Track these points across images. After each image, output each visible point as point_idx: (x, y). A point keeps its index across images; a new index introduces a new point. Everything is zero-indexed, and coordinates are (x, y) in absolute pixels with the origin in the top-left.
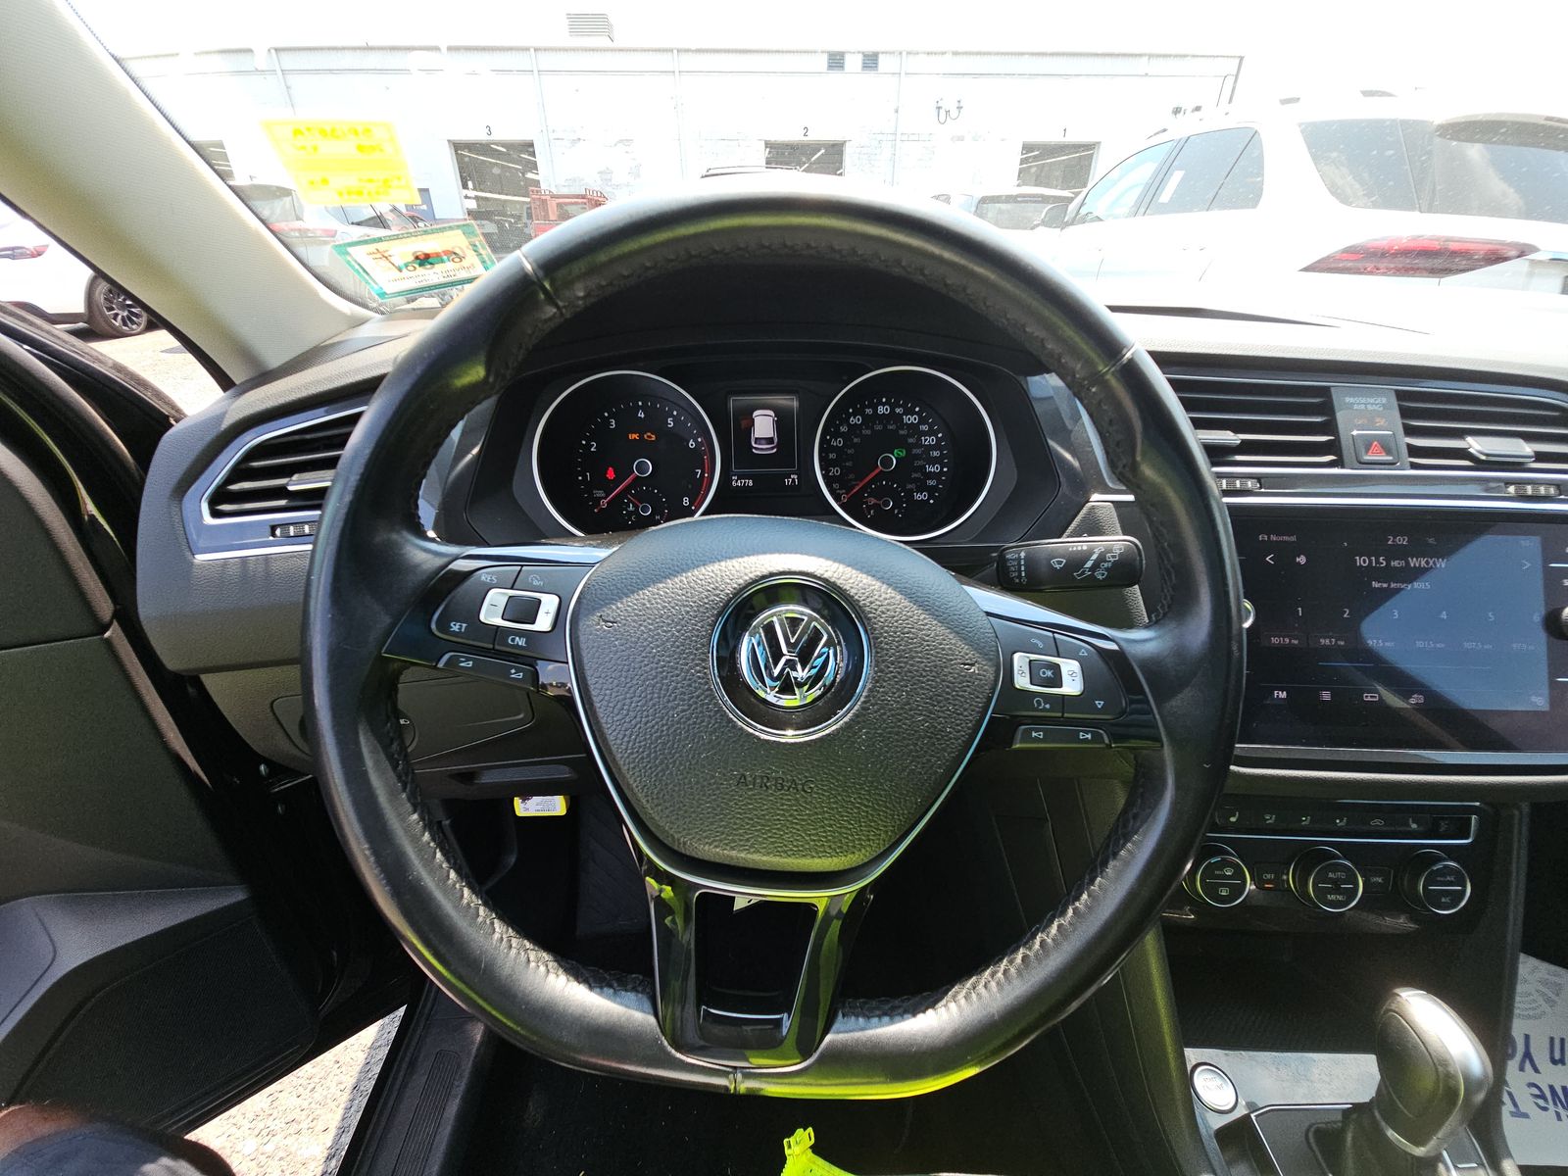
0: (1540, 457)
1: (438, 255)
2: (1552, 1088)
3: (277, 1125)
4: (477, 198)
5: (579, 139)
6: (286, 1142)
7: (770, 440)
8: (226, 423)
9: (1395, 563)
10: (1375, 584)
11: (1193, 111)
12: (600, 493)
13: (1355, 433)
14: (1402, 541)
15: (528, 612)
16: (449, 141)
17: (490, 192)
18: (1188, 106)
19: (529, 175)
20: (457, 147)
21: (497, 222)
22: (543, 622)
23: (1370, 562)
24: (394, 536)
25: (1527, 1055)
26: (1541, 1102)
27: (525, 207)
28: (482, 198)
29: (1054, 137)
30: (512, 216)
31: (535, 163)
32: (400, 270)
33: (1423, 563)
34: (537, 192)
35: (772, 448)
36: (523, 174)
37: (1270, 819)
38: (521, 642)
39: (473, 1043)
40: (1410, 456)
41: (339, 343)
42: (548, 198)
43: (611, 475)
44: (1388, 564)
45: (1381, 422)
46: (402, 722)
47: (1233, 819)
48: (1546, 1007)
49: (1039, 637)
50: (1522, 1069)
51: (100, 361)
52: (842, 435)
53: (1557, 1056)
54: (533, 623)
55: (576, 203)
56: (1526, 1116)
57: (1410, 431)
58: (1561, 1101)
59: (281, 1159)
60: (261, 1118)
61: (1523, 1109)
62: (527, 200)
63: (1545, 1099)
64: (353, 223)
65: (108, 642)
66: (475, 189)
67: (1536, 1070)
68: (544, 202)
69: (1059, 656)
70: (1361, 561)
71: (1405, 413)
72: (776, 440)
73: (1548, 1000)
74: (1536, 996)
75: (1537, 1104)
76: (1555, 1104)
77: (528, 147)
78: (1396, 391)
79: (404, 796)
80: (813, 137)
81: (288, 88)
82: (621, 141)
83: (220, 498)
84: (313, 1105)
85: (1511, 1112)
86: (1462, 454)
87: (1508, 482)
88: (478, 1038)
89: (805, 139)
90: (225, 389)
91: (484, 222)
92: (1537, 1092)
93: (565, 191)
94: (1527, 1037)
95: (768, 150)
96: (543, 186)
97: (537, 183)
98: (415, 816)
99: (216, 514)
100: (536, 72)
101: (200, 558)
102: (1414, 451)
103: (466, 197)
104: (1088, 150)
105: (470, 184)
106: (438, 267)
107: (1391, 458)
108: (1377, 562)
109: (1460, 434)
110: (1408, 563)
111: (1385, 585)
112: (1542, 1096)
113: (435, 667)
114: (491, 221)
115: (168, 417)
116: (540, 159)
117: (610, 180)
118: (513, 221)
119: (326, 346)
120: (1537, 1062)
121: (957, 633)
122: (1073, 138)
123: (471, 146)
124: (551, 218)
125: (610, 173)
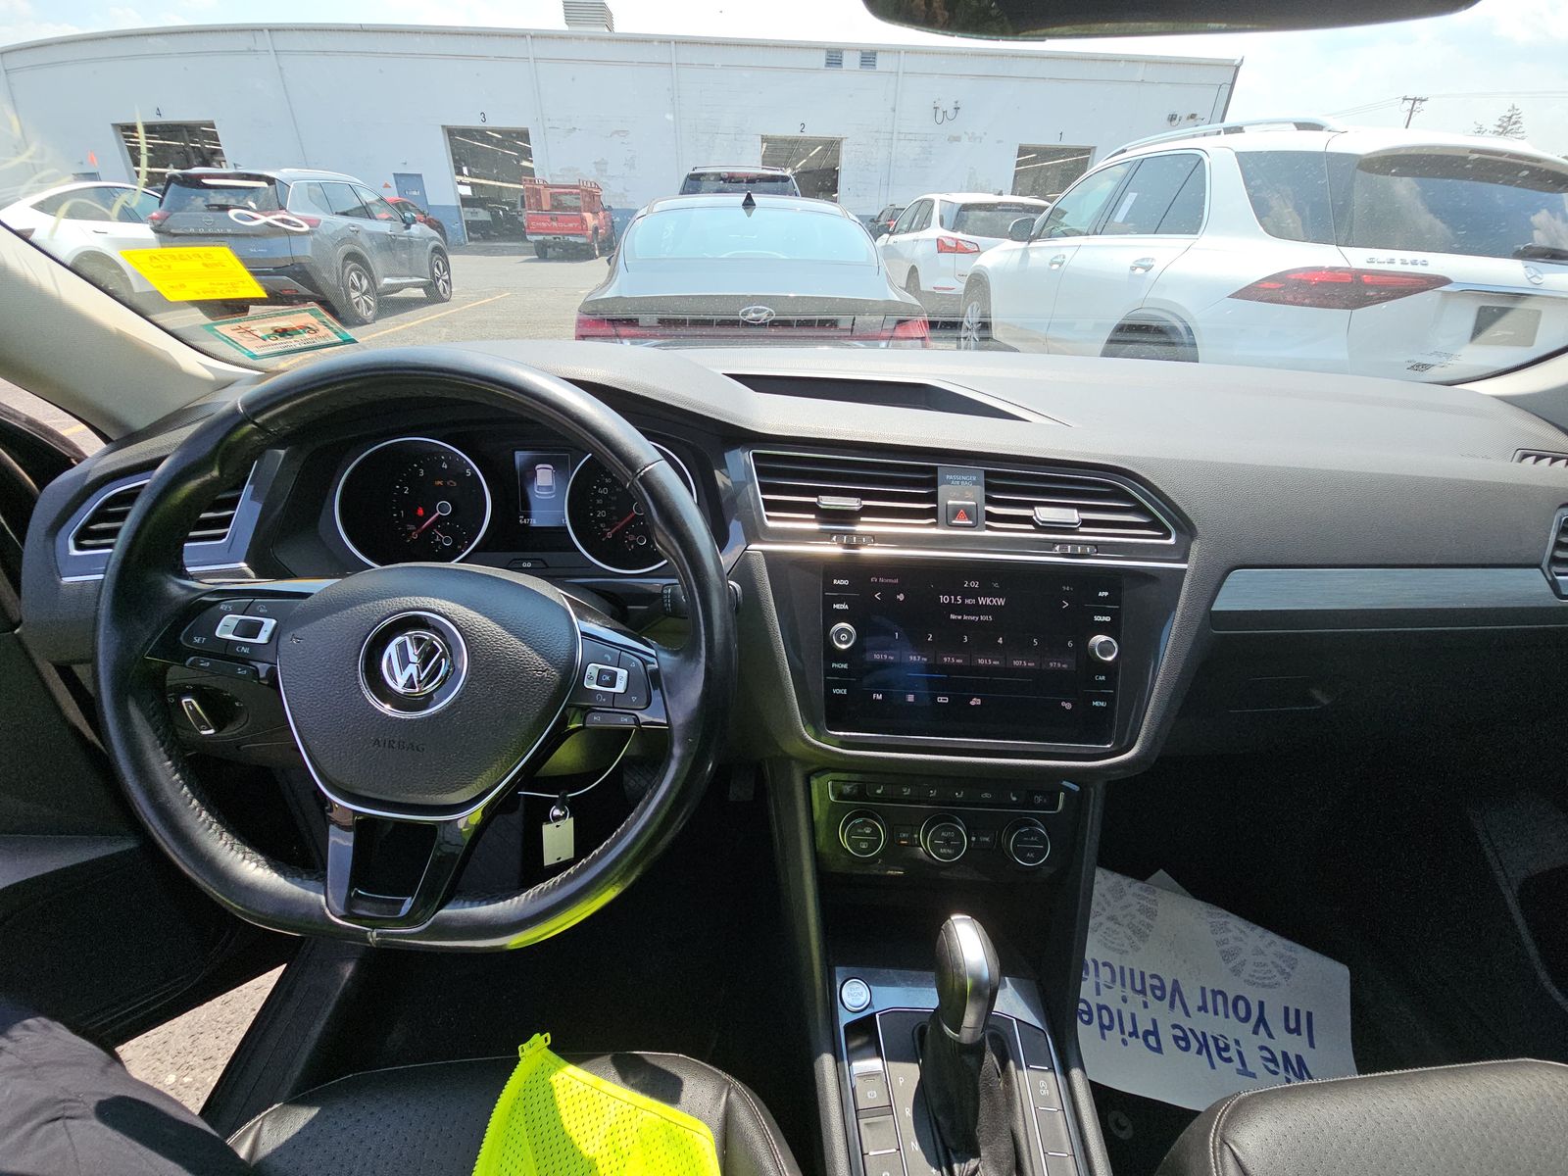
0: (1086, 523)
1: (293, 329)
2: (1285, 1055)
3: (194, 1061)
4: (472, 185)
5: (575, 129)
6: (203, 1075)
7: (549, 488)
8: (90, 479)
9: (968, 601)
10: (953, 617)
11: (1188, 118)
12: (411, 527)
13: (950, 502)
14: (975, 585)
15: (253, 629)
16: (443, 127)
17: (485, 179)
18: (1183, 113)
19: (525, 163)
20: (451, 132)
21: (490, 210)
22: (263, 638)
23: (951, 599)
24: (162, 578)
25: (1261, 1020)
26: (1271, 1066)
27: (520, 195)
28: (476, 184)
29: (1050, 140)
30: (507, 204)
31: (530, 150)
32: (265, 340)
33: (988, 601)
34: (530, 181)
35: (551, 495)
36: (518, 162)
37: (907, 791)
38: (246, 650)
39: (342, 978)
40: (987, 520)
41: (197, 407)
42: (542, 187)
43: (421, 512)
44: (963, 601)
45: (969, 495)
46: (237, 704)
47: (879, 791)
48: (1279, 978)
49: (610, 653)
50: (1255, 1032)
51: (16, 417)
52: (607, 485)
53: (1292, 1025)
54: (256, 638)
55: (571, 194)
56: (1253, 1075)
57: (990, 501)
58: (1293, 1068)
59: (197, 1089)
60: (182, 1055)
61: (1250, 1069)
62: (522, 187)
63: (1277, 1065)
64: (337, 213)
65: (18, 639)
66: (470, 176)
67: (1270, 1036)
68: (538, 192)
69: (618, 667)
70: (944, 599)
71: (989, 487)
72: (554, 488)
73: (1282, 972)
74: (1271, 966)
75: (1266, 1067)
76: (1286, 1070)
77: (524, 135)
78: (985, 471)
79: (162, 749)
80: (808, 133)
81: (280, 68)
82: (617, 132)
83: (83, 536)
84: (229, 1045)
85: (1237, 1070)
86: (1028, 520)
87: (1055, 542)
88: (347, 975)
89: (802, 135)
90: (106, 443)
91: (477, 210)
92: (1269, 1056)
93: (559, 181)
94: (1261, 1004)
95: (765, 145)
96: (538, 175)
97: (531, 172)
98: (169, 763)
99: (79, 547)
100: (532, 60)
101: (66, 580)
102: (990, 517)
103: (460, 183)
104: (1083, 154)
105: (465, 170)
106: (297, 337)
107: (971, 522)
108: (956, 600)
109: (1030, 505)
110: (977, 601)
111: (960, 617)
112: (1274, 1060)
113: (185, 666)
114: (484, 209)
115: (69, 458)
116: (534, 146)
117: (605, 171)
118: (507, 208)
119: (190, 409)
120: (1271, 1028)
121: (536, 650)
122: (1069, 142)
123: (466, 132)
124: (545, 208)
125: (606, 163)
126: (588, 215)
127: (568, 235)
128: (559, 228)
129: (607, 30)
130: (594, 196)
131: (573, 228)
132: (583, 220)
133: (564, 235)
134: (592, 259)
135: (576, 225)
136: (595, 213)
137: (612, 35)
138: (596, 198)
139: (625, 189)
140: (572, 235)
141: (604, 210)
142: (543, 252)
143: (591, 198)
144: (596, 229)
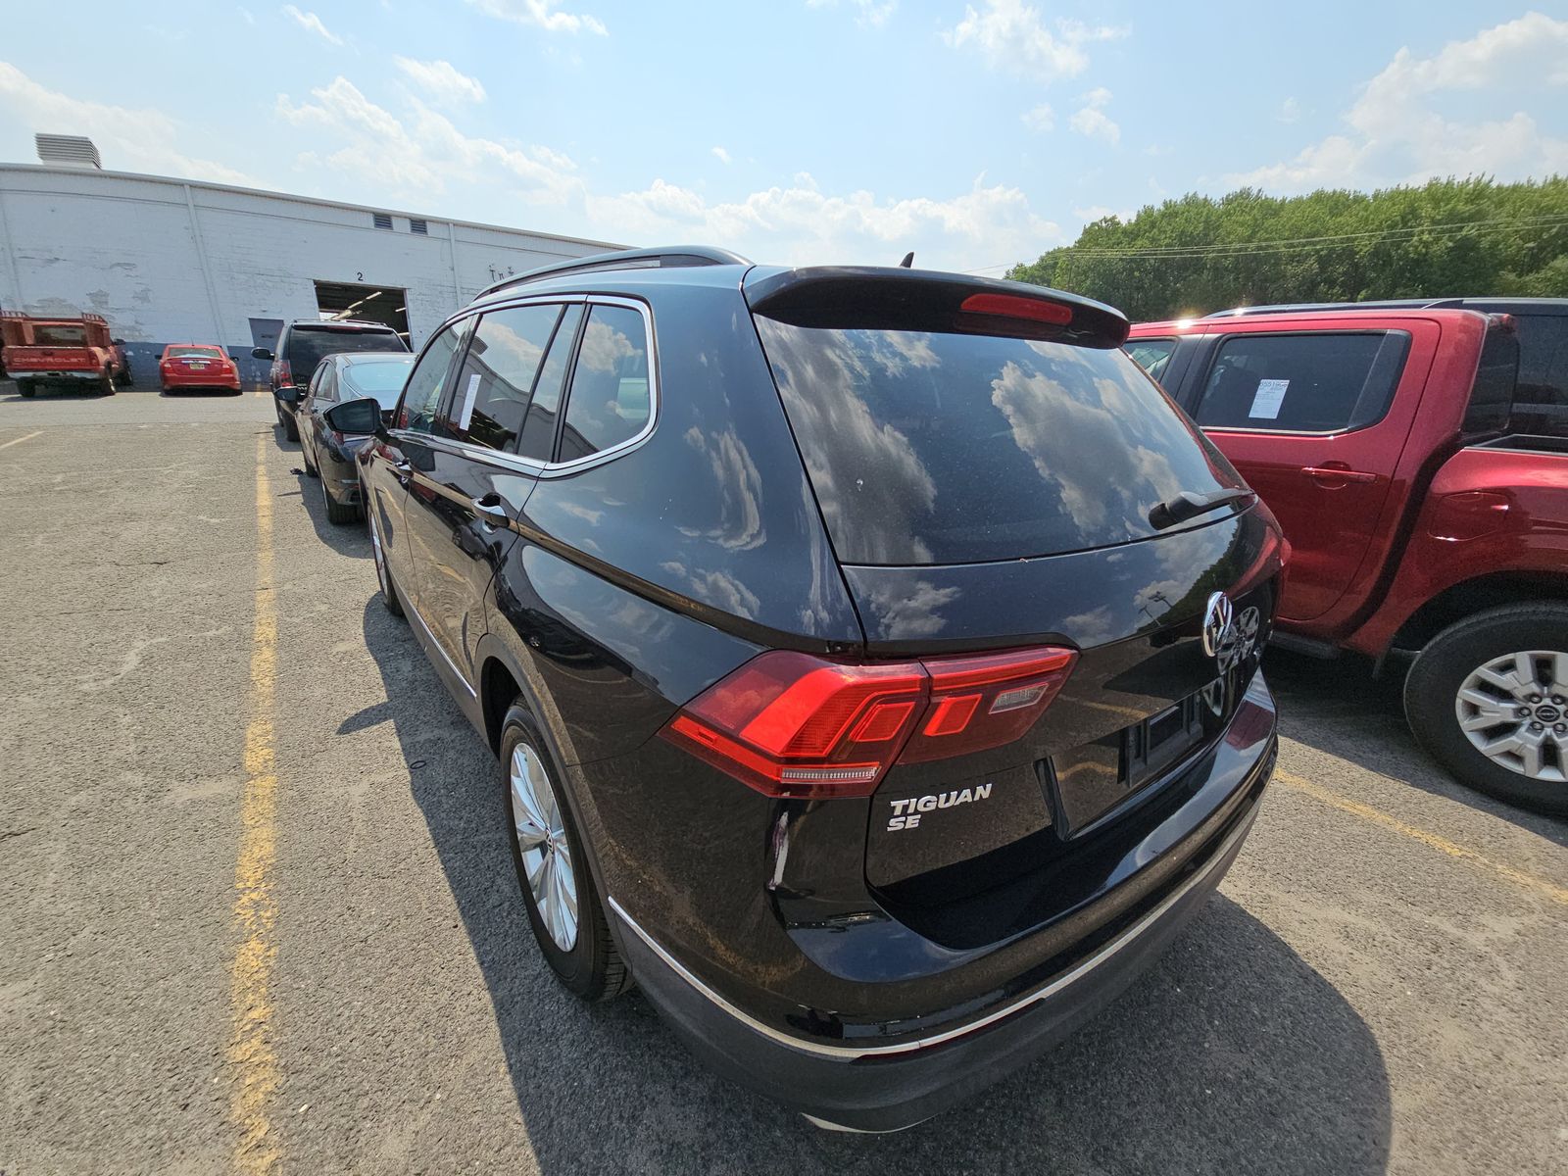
5: (57, 259)
42: (18, 320)
82: (119, 265)
93: (44, 313)
117: (106, 303)
124: (29, 342)
125: (108, 295)
126: (97, 350)
127: (69, 370)
128: (56, 364)
129: (94, 167)
130: (102, 330)
131: (78, 364)
132: (93, 356)
133: (64, 371)
134: (106, 395)
135: (81, 359)
136: (104, 347)
137: (100, 172)
138: (104, 332)
139: (137, 323)
140: (76, 370)
141: (113, 344)
142: (29, 390)
143: (98, 332)
144: (109, 364)
